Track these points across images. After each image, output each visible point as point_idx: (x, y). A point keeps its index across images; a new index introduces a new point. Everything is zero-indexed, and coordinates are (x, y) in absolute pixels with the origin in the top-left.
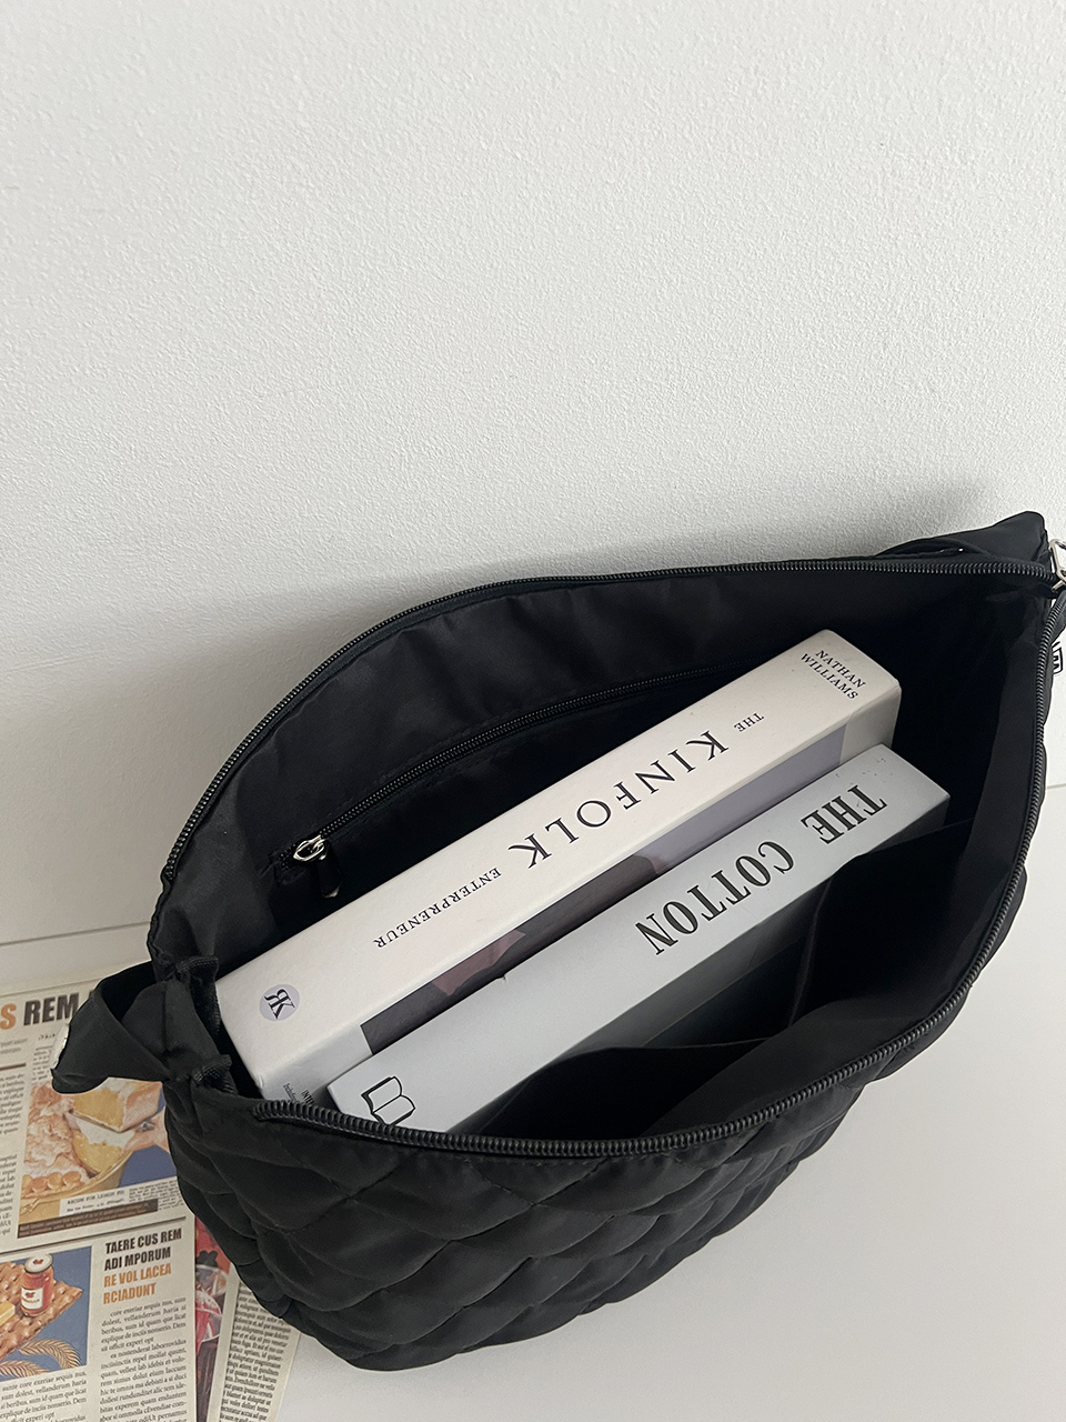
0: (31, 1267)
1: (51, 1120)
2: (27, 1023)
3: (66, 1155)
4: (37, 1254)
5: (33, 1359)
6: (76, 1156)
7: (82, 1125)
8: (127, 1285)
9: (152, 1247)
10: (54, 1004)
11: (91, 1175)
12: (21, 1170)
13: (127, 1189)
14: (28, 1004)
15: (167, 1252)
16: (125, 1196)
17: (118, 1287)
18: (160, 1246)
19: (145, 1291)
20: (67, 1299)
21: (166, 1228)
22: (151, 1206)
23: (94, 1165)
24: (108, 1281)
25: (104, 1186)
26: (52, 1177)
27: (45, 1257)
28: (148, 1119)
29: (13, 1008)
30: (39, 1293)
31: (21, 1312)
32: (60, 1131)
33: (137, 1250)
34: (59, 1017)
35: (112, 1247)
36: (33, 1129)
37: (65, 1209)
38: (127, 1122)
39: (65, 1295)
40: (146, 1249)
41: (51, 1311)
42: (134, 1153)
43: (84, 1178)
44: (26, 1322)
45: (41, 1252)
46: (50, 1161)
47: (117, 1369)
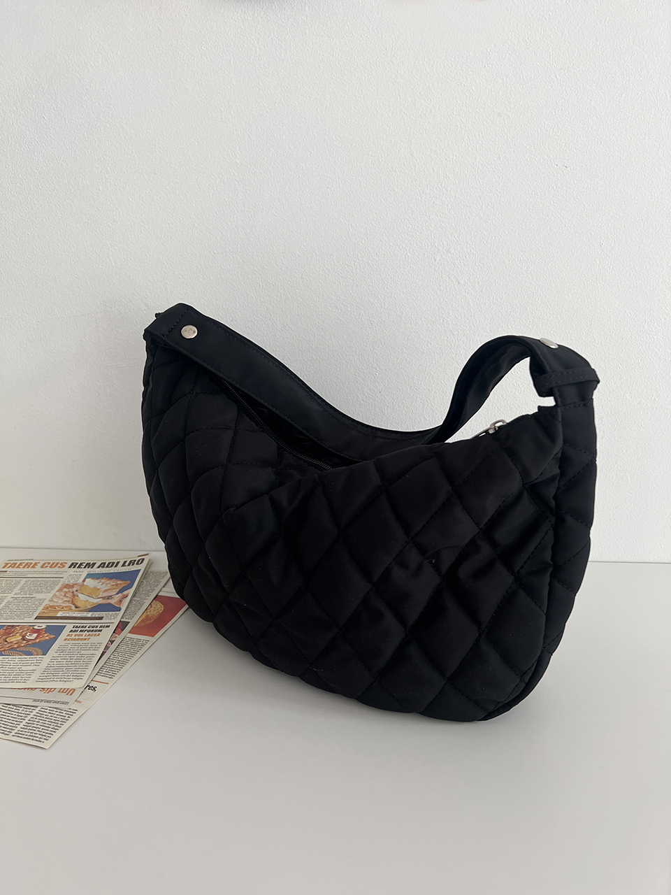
0: (36, 627)
1: (66, 592)
2: (70, 567)
3: (68, 601)
4: (40, 625)
5: (21, 651)
6: (72, 602)
7: (80, 595)
8: (77, 637)
9: (94, 629)
10: (85, 565)
11: (76, 607)
12: (46, 602)
13: (91, 613)
14: (73, 564)
15: (101, 631)
16: (89, 615)
17: (73, 637)
18: (98, 629)
19: (85, 639)
20: (47, 638)
21: (103, 625)
22: (101, 618)
23: (78, 604)
24: (68, 635)
25: (81, 611)
26: (58, 606)
27: (44, 626)
28: (111, 596)
29: (66, 563)
30: (35, 635)
31: (24, 638)
32: (69, 595)
33: (87, 628)
34: (85, 567)
35: (77, 627)
36: (57, 594)
37: (59, 614)
38: (99, 596)
39: (46, 637)
40: (92, 629)
41: (38, 640)
42: (100, 604)
43: (73, 607)
44: (25, 642)
45: (43, 624)
46: (61, 601)
47: (59, 658)
